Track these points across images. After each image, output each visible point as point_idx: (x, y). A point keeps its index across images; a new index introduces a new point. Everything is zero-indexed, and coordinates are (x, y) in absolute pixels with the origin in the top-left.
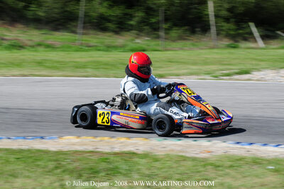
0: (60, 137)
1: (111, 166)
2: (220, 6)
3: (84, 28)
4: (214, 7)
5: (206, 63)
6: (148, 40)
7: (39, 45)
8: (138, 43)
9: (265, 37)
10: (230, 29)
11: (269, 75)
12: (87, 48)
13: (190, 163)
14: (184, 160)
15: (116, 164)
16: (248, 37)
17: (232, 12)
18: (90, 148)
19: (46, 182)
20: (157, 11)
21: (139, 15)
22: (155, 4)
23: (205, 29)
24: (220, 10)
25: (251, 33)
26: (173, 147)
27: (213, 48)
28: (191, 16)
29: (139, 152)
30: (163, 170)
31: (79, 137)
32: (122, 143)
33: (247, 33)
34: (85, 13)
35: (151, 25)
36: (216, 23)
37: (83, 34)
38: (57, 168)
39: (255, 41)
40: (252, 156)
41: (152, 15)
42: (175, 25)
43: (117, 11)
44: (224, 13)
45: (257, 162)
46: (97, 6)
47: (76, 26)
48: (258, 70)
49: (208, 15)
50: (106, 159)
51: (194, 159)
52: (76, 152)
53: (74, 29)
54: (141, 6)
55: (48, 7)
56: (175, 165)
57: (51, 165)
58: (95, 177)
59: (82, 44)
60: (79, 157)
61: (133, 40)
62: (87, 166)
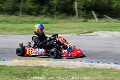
0: (12, 60)
1: (33, 72)
2: (80, 4)
3: (22, 14)
4: (77, 5)
5: (74, 28)
6: (49, 19)
7: (3, 21)
8: (45, 20)
9: (99, 17)
10: (84, 14)
11: (100, 33)
12: (24, 22)
13: (66, 71)
14: (64, 69)
15: (35, 71)
16: (92, 17)
17: (85, 7)
18: (24, 65)
19: (5, 79)
20: (54, 6)
21: (46, 8)
22: (52, 4)
23: (74, 14)
24: (80, 6)
25: (93, 16)
26: (59, 64)
27: (77, 22)
28: (67, 9)
29: (45, 66)
30: (55, 74)
31: (20, 60)
32: (38, 62)
33: (91, 16)
34: (23, 7)
35: (51, 12)
36: (78, 11)
37: (22, 16)
38: (10, 73)
39: (95, 19)
40: (93, 67)
41: (51, 8)
42: (61, 12)
43: (36, 7)
44: (82, 7)
45: (95, 70)
46: (28, 5)
47: (19, 13)
48: (96, 31)
49: (75, 8)
50: (31, 69)
51: (68, 69)
52: (18, 66)
53: (18, 14)
54: (46, 4)
55: (7, 5)
56: (60, 72)
57: (8, 72)
58: (26, 77)
59: (21, 21)
60: (19, 68)
61: (43, 19)
62: (23, 72)
